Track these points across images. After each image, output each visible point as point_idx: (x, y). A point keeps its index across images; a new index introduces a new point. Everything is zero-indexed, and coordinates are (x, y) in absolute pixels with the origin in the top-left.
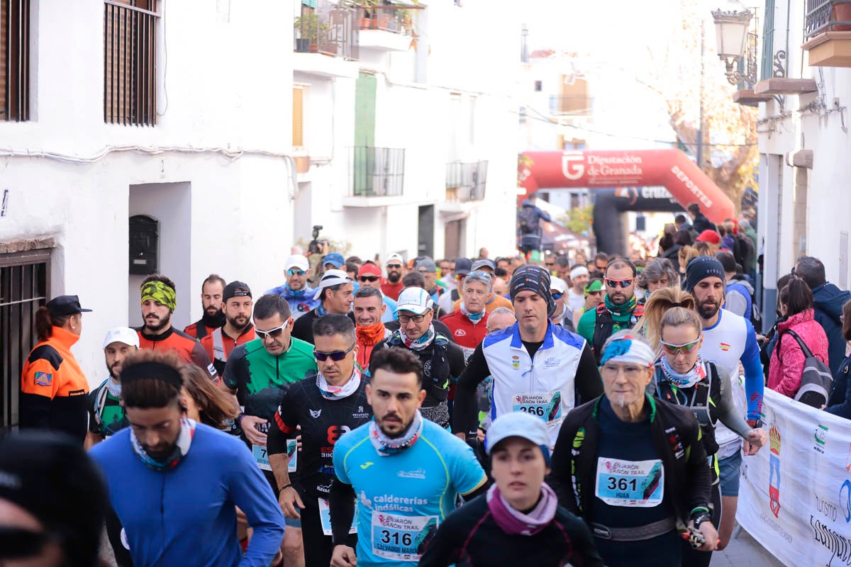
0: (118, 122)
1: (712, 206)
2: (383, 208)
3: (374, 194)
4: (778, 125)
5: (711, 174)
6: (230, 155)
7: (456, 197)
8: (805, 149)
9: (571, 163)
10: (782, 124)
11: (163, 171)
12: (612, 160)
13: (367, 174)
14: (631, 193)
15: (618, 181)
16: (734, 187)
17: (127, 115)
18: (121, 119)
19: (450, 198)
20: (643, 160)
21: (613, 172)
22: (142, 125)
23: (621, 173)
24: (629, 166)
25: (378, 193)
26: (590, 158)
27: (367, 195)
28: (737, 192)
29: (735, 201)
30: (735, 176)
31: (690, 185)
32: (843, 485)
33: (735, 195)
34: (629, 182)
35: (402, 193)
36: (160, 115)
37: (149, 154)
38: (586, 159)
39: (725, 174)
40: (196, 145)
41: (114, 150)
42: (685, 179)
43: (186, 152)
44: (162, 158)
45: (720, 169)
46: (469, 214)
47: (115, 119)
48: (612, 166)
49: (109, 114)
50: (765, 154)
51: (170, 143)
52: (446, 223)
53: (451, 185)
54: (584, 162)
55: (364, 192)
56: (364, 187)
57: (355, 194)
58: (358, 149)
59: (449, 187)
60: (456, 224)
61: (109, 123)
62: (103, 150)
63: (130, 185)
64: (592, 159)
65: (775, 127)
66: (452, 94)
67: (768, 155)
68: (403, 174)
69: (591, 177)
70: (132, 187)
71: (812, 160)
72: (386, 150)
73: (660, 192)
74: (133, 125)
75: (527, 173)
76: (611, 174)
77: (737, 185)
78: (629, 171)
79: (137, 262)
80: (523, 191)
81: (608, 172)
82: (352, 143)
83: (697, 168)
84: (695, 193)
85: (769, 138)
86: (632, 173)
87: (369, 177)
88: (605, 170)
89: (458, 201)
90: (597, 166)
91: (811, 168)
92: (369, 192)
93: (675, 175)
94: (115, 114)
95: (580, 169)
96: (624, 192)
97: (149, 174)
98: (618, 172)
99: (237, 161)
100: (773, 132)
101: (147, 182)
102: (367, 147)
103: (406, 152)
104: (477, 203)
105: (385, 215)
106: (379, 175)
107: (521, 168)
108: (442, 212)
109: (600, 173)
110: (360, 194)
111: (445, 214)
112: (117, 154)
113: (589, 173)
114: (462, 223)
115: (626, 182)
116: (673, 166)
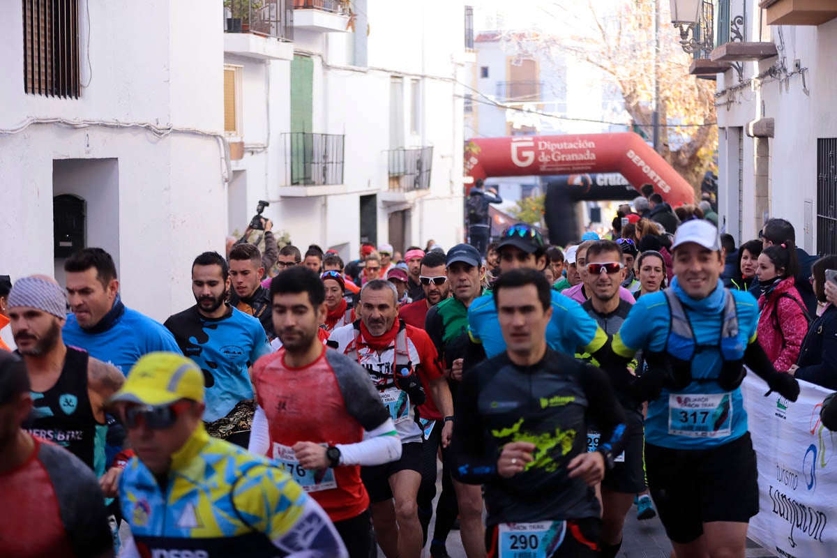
0: (40, 93)
1: (670, 191)
2: (323, 198)
3: (313, 184)
4: (737, 95)
5: (668, 157)
6: (159, 131)
7: (400, 187)
8: (766, 117)
9: (520, 150)
10: (741, 93)
11: (88, 146)
12: (564, 146)
13: (305, 163)
14: (585, 181)
15: (571, 167)
16: (693, 171)
17: (49, 87)
18: (43, 91)
19: (394, 188)
20: (596, 145)
21: (565, 158)
22: (65, 97)
23: (573, 159)
24: (582, 151)
25: (317, 182)
26: (540, 143)
27: (305, 184)
28: (696, 176)
29: (695, 186)
30: (695, 159)
31: (646, 169)
32: (808, 451)
33: (695, 180)
34: (583, 168)
35: (342, 182)
36: (84, 87)
37: (74, 127)
38: (536, 145)
39: (684, 158)
40: (122, 120)
41: (35, 121)
42: (641, 163)
43: (112, 127)
44: (87, 132)
45: (678, 153)
46: (414, 204)
47: (36, 91)
48: (564, 151)
49: (30, 85)
50: (724, 128)
51: (95, 117)
52: (389, 214)
53: (394, 174)
54: (534, 149)
55: (302, 182)
56: (302, 176)
57: (293, 184)
58: (294, 135)
59: (391, 176)
60: (400, 215)
61: (30, 94)
62: (25, 121)
63: (54, 160)
64: (543, 145)
65: (734, 98)
66: (393, 77)
67: (727, 128)
68: (343, 162)
69: (542, 163)
70: (55, 162)
71: (773, 128)
72: (324, 136)
73: (616, 179)
74: (56, 96)
75: (474, 161)
76: (563, 160)
77: (697, 169)
78: (582, 157)
79: (62, 244)
80: (470, 180)
81: (559, 158)
82: (288, 129)
83: (654, 151)
84: (652, 178)
85: (728, 110)
86: (586, 159)
87: (307, 164)
88: (556, 155)
89: (402, 190)
90: (548, 152)
91: (772, 137)
92: (307, 181)
93: (630, 160)
94: (36, 86)
95: (530, 155)
96: (577, 180)
97: (74, 148)
98: (570, 157)
99: (167, 138)
100: (732, 104)
101: (71, 158)
102: (304, 133)
103: (346, 138)
104: (422, 192)
105: (325, 205)
106: (318, 163)
107: (467, 155)
108: (384, 202)
109: (551, 159)
110: (297, 184)
111: (388, 204)
112: (40, 126)
113: (540, 160)
114: (407, 214)
115: (579, 168)
116: (628, 151)
